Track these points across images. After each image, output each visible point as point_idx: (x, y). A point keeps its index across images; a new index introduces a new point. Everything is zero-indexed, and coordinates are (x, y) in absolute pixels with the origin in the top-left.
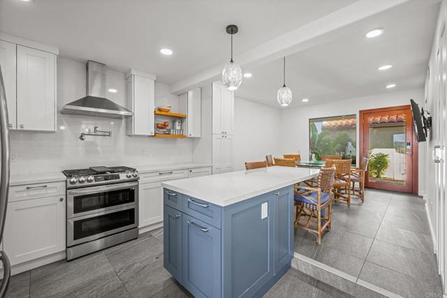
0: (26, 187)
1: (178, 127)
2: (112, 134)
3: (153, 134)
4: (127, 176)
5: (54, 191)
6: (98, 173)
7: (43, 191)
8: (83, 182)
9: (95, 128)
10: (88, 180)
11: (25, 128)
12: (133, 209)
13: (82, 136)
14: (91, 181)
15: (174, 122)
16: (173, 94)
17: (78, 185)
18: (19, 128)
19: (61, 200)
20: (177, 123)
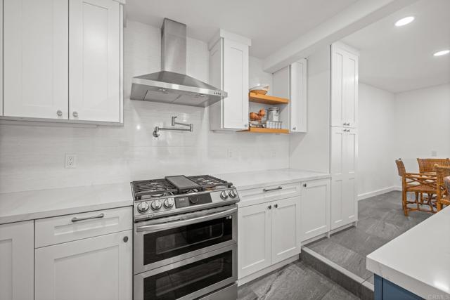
0: (72, 217)
1: (275, 118)
2: (194, 128)
3: (247, 128)
4: (222, 197)
5: (114, 223)
6: (180, 192)
7: (98, 225)
8: (157, 209)
9: (173, 118)
10: (165, 206)
11: (81, 118)
12: (230, 253)
13: (156, 132)
14: (169, 207)
15: (269, 111)
16: (265, 71)
17: (150, 213)
18: (72, 118)
19: (126, 239)
20: (274, 112)
